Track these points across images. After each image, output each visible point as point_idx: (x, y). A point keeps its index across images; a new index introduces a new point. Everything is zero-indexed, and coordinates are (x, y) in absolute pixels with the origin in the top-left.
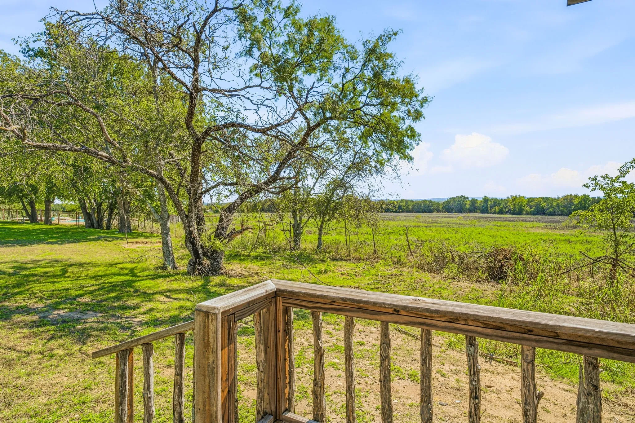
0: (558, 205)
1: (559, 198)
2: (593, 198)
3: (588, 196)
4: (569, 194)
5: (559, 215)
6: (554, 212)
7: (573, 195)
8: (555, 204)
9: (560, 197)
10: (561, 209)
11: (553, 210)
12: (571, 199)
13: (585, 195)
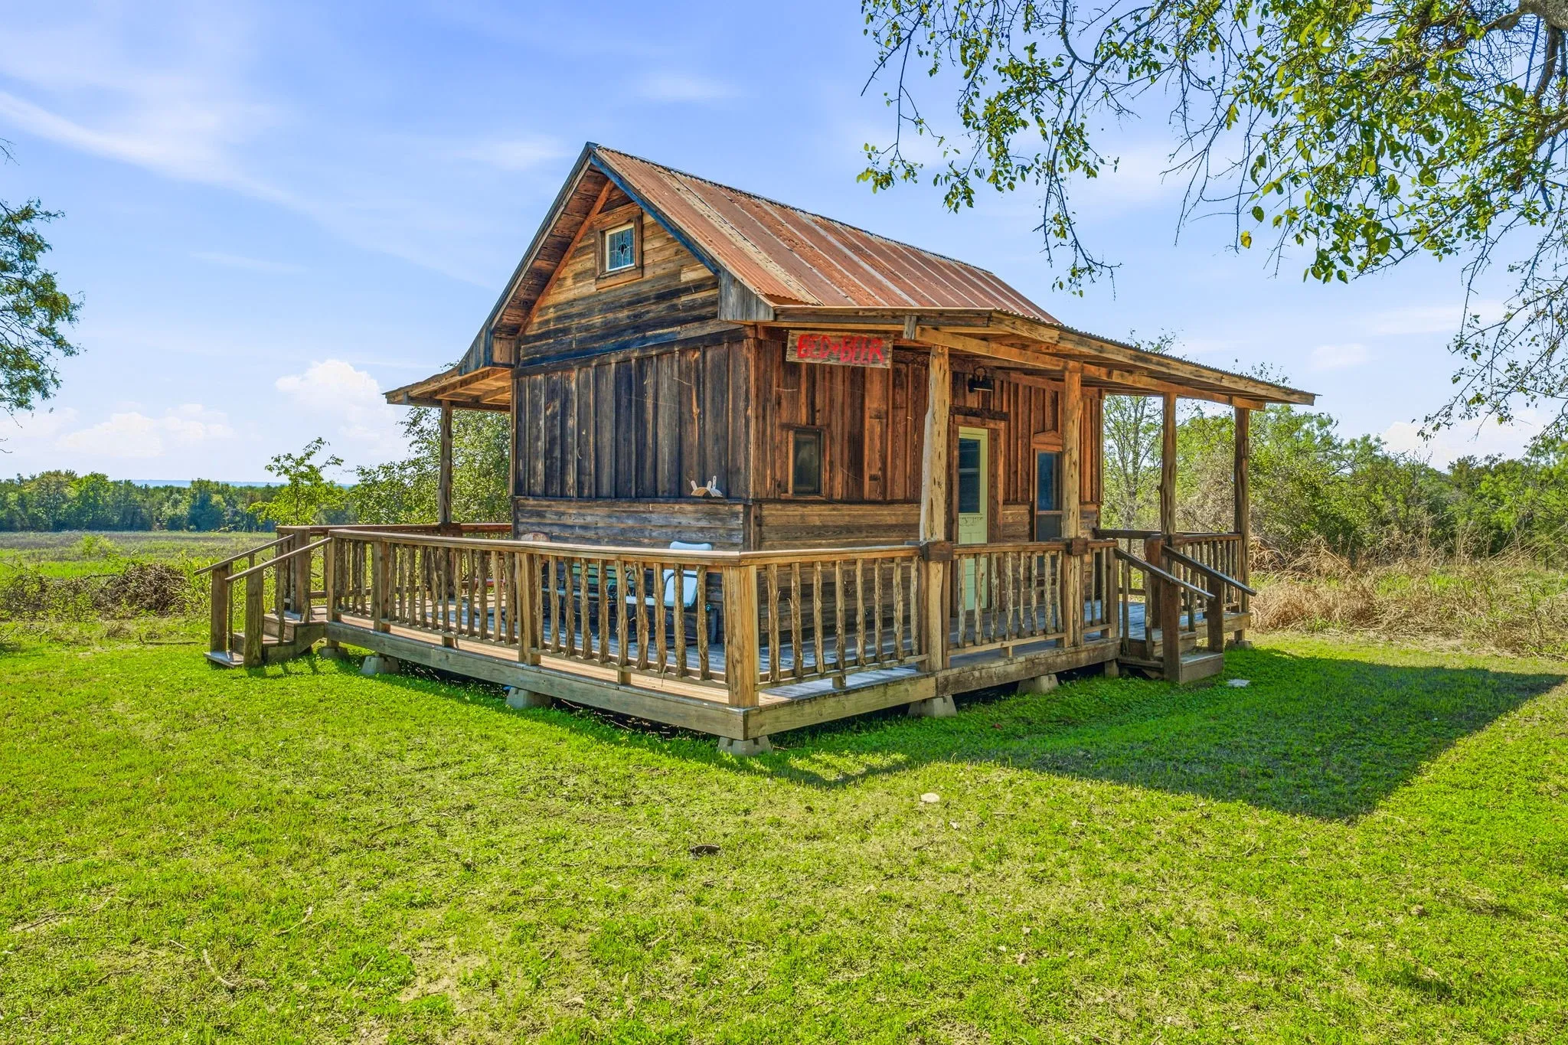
0: (22, 502)
1: (21, 480)
2: (115, 483)
3: (104, 477)
4: (52, 471)
5: (23, 529)
6: (12, 522)
7: (63, 472)
8: (12, 497)
9: (26, 477)
10: (30, 511)
11: (8, 514)
12: (59, 484)
13: (95, 476)
